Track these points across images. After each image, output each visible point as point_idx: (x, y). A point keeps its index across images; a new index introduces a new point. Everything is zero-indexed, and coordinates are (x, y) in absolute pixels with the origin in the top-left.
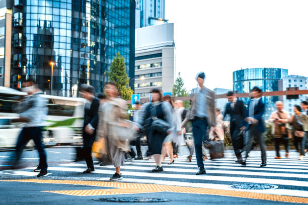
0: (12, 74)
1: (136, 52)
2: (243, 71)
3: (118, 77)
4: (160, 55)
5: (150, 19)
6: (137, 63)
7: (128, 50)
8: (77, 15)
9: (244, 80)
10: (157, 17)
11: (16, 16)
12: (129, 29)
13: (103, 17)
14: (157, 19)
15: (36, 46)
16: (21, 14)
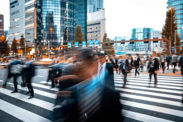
0: (37, 33)
1: (87, 23)
2: (135, 29)
3: (78, 34)
4: (99, 23)
5: (97, 8)
6: (88, 27)
7: (84, 22)
8: (63, 9)
9: (135, 33)
10: (100, 8)
11: (38, 10)
12: (84, 13)
13: (73, 9)
14: (100, 9)
15: (46, 22)
16: (40, 9)
